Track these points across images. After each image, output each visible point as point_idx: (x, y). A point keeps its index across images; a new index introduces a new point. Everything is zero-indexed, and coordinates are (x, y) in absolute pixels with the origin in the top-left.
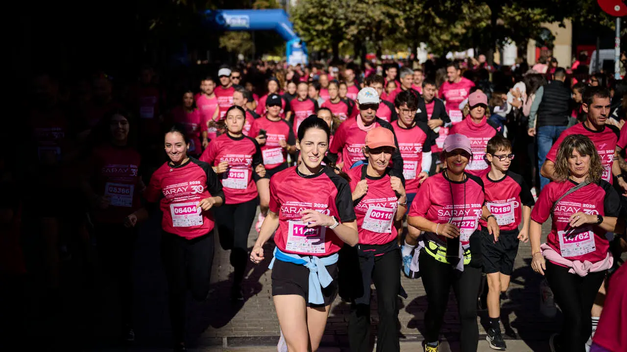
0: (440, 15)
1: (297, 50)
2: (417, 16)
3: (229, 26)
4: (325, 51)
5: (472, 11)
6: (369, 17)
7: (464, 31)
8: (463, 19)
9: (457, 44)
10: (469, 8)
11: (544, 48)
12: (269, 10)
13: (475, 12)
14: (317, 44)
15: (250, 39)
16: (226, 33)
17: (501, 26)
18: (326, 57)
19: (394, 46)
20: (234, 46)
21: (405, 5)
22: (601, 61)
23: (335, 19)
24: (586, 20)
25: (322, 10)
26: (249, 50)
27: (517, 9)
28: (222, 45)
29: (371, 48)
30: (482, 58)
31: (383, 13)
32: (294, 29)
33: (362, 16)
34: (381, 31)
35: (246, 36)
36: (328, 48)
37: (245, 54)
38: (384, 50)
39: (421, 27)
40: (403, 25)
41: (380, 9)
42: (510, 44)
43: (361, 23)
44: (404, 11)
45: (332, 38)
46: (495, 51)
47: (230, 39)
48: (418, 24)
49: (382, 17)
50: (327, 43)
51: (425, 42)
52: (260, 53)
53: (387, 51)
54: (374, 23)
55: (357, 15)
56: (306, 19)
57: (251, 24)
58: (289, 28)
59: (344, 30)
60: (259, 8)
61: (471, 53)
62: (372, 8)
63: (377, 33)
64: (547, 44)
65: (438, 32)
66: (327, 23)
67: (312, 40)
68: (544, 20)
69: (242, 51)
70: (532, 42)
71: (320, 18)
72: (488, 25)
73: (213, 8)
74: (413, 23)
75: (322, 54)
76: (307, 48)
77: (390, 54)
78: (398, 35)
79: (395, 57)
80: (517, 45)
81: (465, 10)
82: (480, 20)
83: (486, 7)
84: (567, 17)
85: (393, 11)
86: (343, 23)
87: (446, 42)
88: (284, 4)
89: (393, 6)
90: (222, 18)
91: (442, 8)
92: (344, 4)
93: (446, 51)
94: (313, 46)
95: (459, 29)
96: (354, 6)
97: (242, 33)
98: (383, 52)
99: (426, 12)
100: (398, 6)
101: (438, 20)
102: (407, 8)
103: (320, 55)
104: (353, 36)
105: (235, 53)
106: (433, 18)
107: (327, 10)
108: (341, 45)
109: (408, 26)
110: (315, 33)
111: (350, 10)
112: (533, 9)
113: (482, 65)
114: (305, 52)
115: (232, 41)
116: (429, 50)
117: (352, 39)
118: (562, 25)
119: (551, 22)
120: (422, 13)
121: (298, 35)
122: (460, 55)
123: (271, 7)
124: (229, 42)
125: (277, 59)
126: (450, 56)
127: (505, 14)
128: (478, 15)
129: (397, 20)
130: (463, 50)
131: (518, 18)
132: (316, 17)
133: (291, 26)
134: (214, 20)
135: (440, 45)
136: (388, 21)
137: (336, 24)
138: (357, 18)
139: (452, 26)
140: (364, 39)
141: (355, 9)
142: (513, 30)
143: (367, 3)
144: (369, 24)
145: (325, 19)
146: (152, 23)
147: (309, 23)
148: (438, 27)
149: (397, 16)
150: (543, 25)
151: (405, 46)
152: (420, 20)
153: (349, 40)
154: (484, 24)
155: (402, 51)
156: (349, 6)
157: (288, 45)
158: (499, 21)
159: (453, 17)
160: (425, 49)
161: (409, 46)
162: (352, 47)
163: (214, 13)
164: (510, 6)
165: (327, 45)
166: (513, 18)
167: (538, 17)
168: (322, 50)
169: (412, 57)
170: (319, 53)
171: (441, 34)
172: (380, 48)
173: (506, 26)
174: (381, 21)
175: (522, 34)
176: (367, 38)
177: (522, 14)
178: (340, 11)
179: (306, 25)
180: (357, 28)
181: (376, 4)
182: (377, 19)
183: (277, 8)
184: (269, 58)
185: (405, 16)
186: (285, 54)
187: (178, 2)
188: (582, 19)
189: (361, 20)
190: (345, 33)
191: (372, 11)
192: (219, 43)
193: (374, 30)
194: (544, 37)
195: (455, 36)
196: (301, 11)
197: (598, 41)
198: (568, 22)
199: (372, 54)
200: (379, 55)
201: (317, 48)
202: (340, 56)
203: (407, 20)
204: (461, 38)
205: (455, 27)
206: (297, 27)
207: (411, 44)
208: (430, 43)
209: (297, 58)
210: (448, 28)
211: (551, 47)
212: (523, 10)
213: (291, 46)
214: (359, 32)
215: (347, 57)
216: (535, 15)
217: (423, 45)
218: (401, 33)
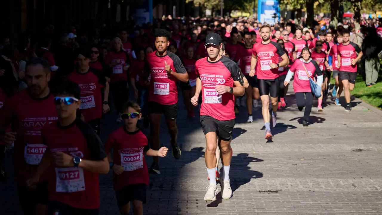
1: (269, 8)
4: (299, 11)
18: (300, 16)
19: (373, 6)
26: (217, 5)
36: (302, 8)
37: (213, 10)
52: (227, 11)
69: (210, 6)
75: (296, 13)
76: (278, 6)
79: (373, 16)
94: (286, 5)
114: (277, 10)
125: (244, 15)
155: (381, 11)
162: (328, 6)
165: (301, 5)
168: (295, 10)
170: (293, 12)
172: (358, 9)
184: (236, 14)
186: (255, 11)
200: (357, 16)
201: (290, 7)
209: (268, 17)
213: (263, 4)
215: (322, 15)
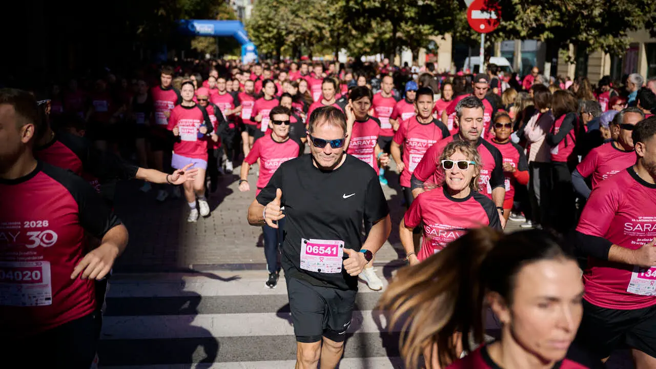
0: (356, 28)
1: (250, 51)
2: (338, 29)
3: (198, 32)
4: (271, 53)
5: (379, 26)
6: (303, 29)
7: (373, 41)
8: (373, 31)
9: (368, 50)
10: (378, 23)
11: (431, 55)
12: (229, 21)
13: (382, 26)
14: (264, 48)
15: (215, 43)
16: (197, 37)
17: (400, 38)
18: (271, 57)
19: (322, 51)
20: (203, 48)
21: (330, 20)
22: (472, 65)
23: (279, 29)
24: (461, 35)
25: (269, 22)
26: (214, 51)
27: (412, 26)
28: (193, 47)
29: (305, 51)
30: (386, 61)
31: (314, 26)
32: (247, 36)
33: (298, 28)
34: (312, 39)
35: (212, 40)
36: (273, 51)
37: (211, 54)
38: (315, 53)
39: (342, 37)
40: (328, 35)
41: (311, 22)
42: (406, 51)
43: (298, 33)
44: (329, 24)
45: (276, 43)
46: (395, 56)
47: (199, 42)
48: (339, 35)
49: (313, 29)
50: (273, 47)
51: (345, 48)
52: (221, 54)
53: (317, 54)
54: (307, 33)
55: (294, 27)
56: (257, 28)
57: (215, 31)
58: (244, 34)
59: (285, 37)
60: (221, 19)
61: (378, 58)
62: (306, 21)
63: (309, 41)
64: (433, 52)
65: (355, 41)
66: (272, 32)
67: (261, 44)
68: (431, 34)
69: (209, 51)
70: (422, 51)
71: (267, 28)
72: (391, 37)
73: (187, 18)
74: (336, 34)
75: (269, 55)
76: (257, 51)
77: (319, 56)
78: (325, 42)
79: (323, 58)
80: (412, 51)
81: (374, 24)
82: (384, 33)
83: (389, 23)
84: (448, 32)
85: (321, 25)
86: (284, 33)
87: (361, 48)
88: (241, 17)
89: (321, 20)
90: (193, 26)
91: (357, 23)
92: (285, 18)
93: (360, 55)
94: (262, 49)
95: (369, 39)
96: (293, 20)
97: (208, 38)
98: (313, 54)
99: (345, 26)
100: (324, 20)
101: (354, 32)
102: (332, 22)
103: (268, 56)
104: (292, 42)
105: (203, 53)
106: (351, 31)
107: (272, 23)
108: (282, 49)
109: (332, 36)
110: (263, 39)
111: (289, 23)
112: (423, 25)
113: (385, 66)
114: (256, 54)
115: (201, 44)
116: (348, 54)
117: (291, 44)
118: (443, 38)
119: (436, 35)
120: (342, 27)
121: (250, 40)
122: (371, 58)
123: (230, 19)
124: (199, 45)
125: (234, 58)
126: (363, 59)
127: (403, 29)
128: (383, 29)
129: (324, 31)
130: (372, 55)
131: (412, 32)
132: (264, 27)
133: (245, 33)
134: (187, 27)
135: (356, 51)
136: (317, 32)
137: (279, 33)
138: (295, 29)
139: (364, 37)
140: (300, 45)
141: (293, 22)
142: (409, 41)
143: (302, 18)
144: (303, 34)
145: (270, 29)
146: (139, 29)
147: (259, 32)
148: (354, 37)
149: (324, 28)
150: (431, 38)
151: (330, 51)
152: (341, 32)
153: (289, 45)
154: (388, 36)
155: (328, 54)
156: (288, 20)
157: (243, 47)
158: (399, 34)
159: (365, 30)
160: (346, 53)
161: (333, 51)
162: (291, 50)
163: (187, 22)
164: (406, 23)
165: (273, 49)
166: (409, 32)
167: (426, 32)
168: (268, 53)
169: (335, 59)
170: (266, 54)
171: (357, 42)
172: (312, 52)
173: (404, 38)
174: (312, 32)
175: (415, 44)
176: (303, 44)
177: (415, 29)
178: (282, 23)
179: (257, 34)
180: (295, 36)
181: (309, 20)
182: (309, 30)
183: (236, 19)
184: (228, 57)
185: (330, 29)
186: (241, 55)
187: (160, 13)
188: (458, 34)
189: (297, 31)
190: (285, 40)
191: (306, 24)
192: (190, 46)
193: (307, 38)
194: (431, 47)
195: (367, 44)
196: (253, 23)
197: (470, 50)
198: (448, 36)
199: (306, 56)
200: (310, 57)
201: (265, 51)
202: (282, 58)
203: (332, 31)
204: (371, 46)
205: (367, 37)
206: (250, 34)
207: (335, 50)
208: (349, 49)
209: (249, 57)
210: (361, 38)
211: (436, 54)
212: (416, 26)
213: (246, 49)
214: (296, 40)
215: (288, 58)
216: (425, 30)
217: (343, 51)
218: (327, 41)
